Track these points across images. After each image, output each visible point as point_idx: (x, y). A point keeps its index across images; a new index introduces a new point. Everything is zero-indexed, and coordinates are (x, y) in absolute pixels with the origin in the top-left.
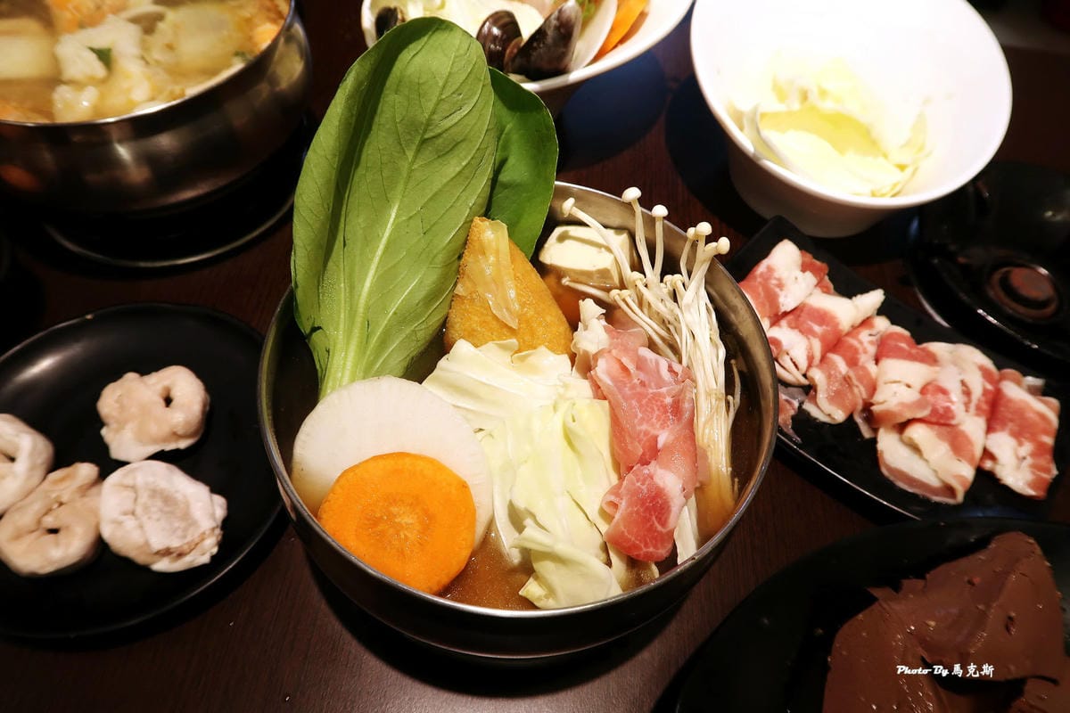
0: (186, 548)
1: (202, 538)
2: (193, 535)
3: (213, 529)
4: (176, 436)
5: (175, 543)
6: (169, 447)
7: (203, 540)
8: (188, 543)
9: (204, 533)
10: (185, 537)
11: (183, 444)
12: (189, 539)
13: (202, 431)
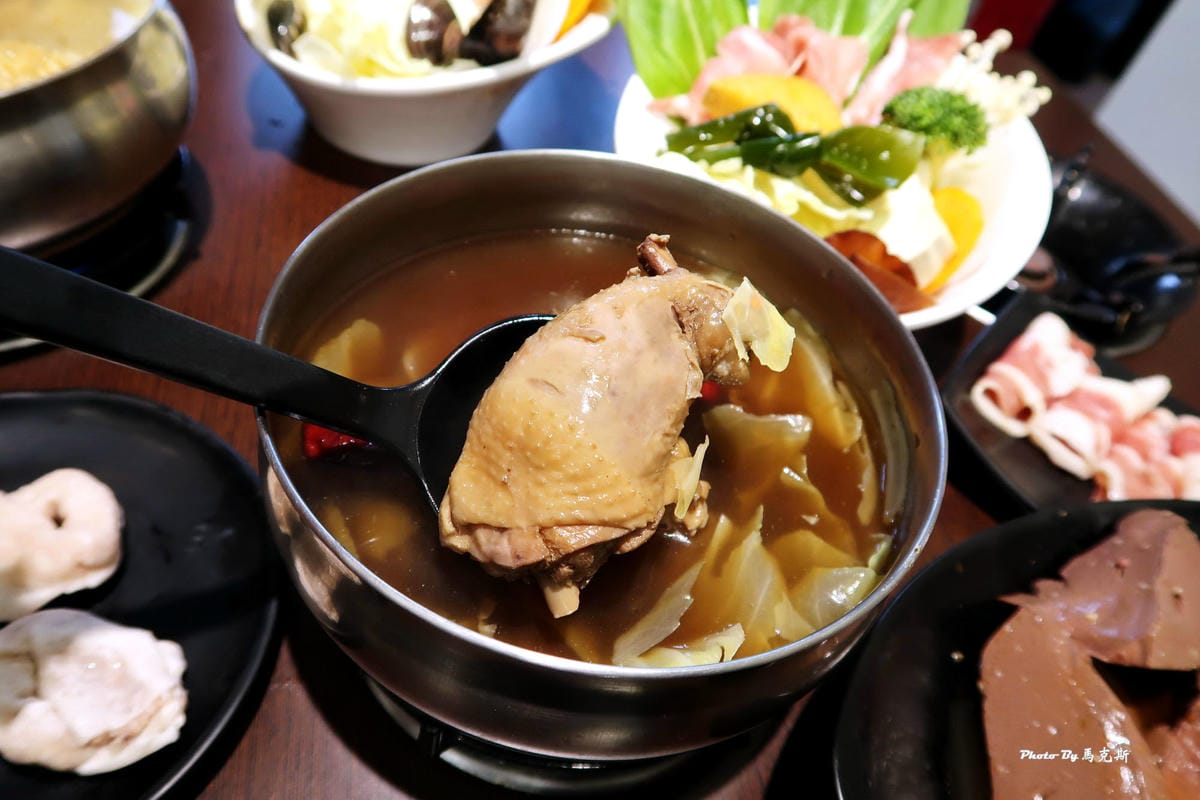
0: (135, 727)
1: (159, 705)
2: (143, 704)
3: (173, 689)
4: (85, 568)
5: (116, 722)
6: (73, 586)
7: (158, 709)
8: (136, 719)
9: (159, 698)
10: (129, 710)
11: (94, 580)
12: (136, 712)
13: (118, 559)
